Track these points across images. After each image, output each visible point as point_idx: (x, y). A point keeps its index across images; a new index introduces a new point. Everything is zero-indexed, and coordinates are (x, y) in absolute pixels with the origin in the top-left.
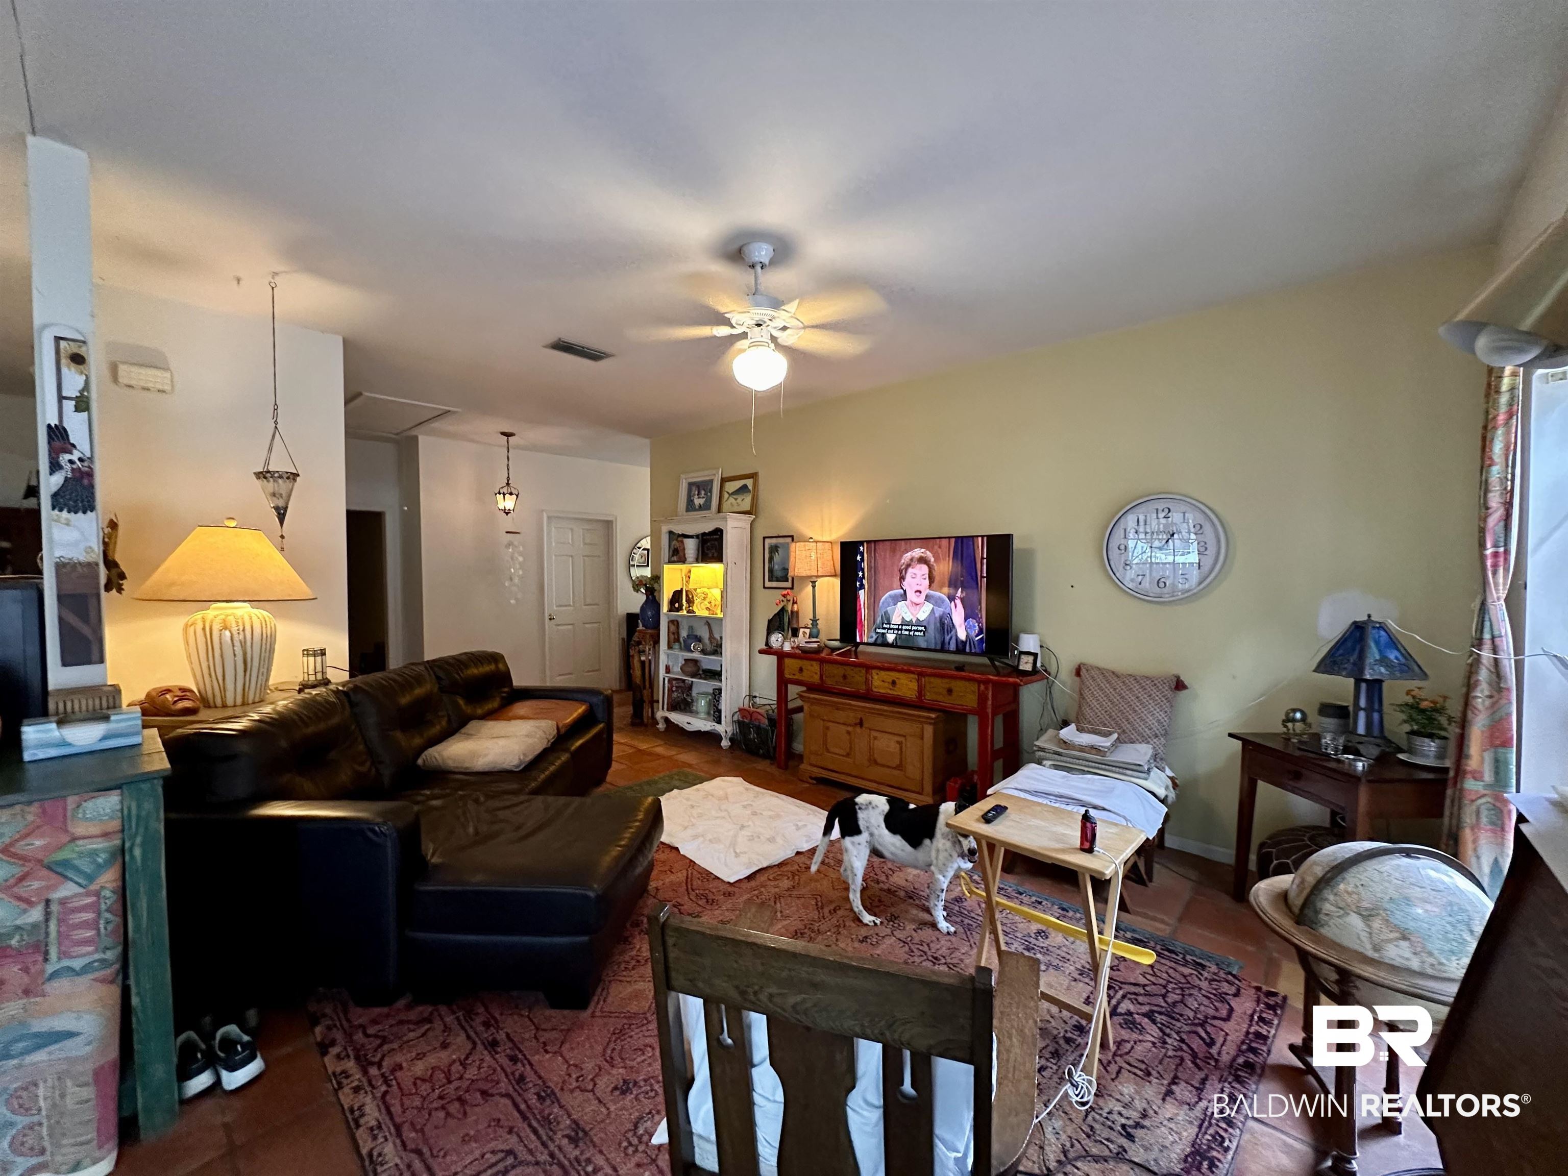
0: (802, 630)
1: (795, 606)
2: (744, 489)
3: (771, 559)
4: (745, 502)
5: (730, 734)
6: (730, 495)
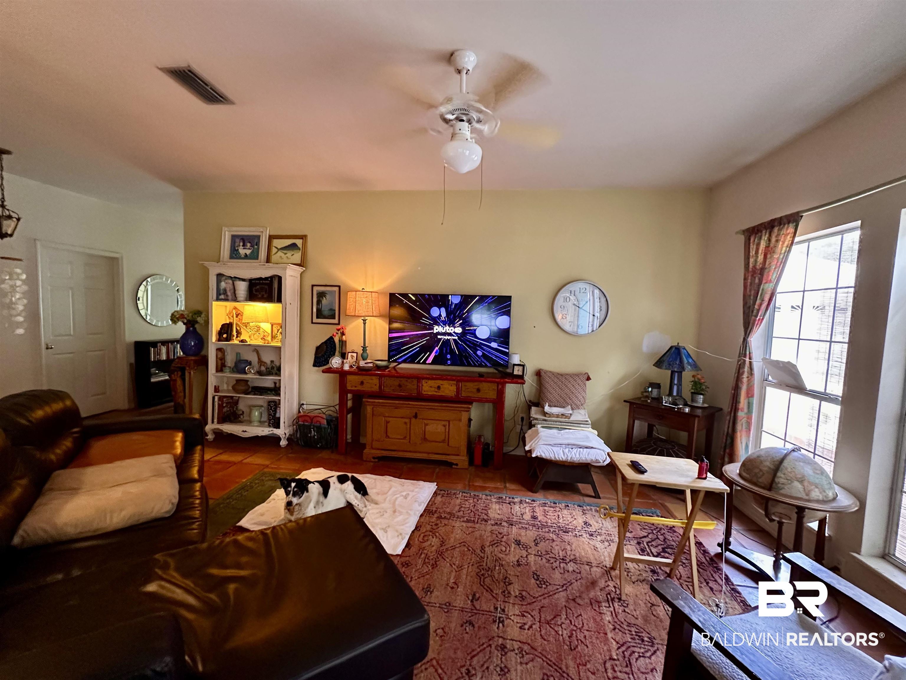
0: (350, 354)
1: (344, 337)
2: (294, 246)
3: (319, 302)
4: (297, 257)
5: (287, 435)
6: (279, 250)
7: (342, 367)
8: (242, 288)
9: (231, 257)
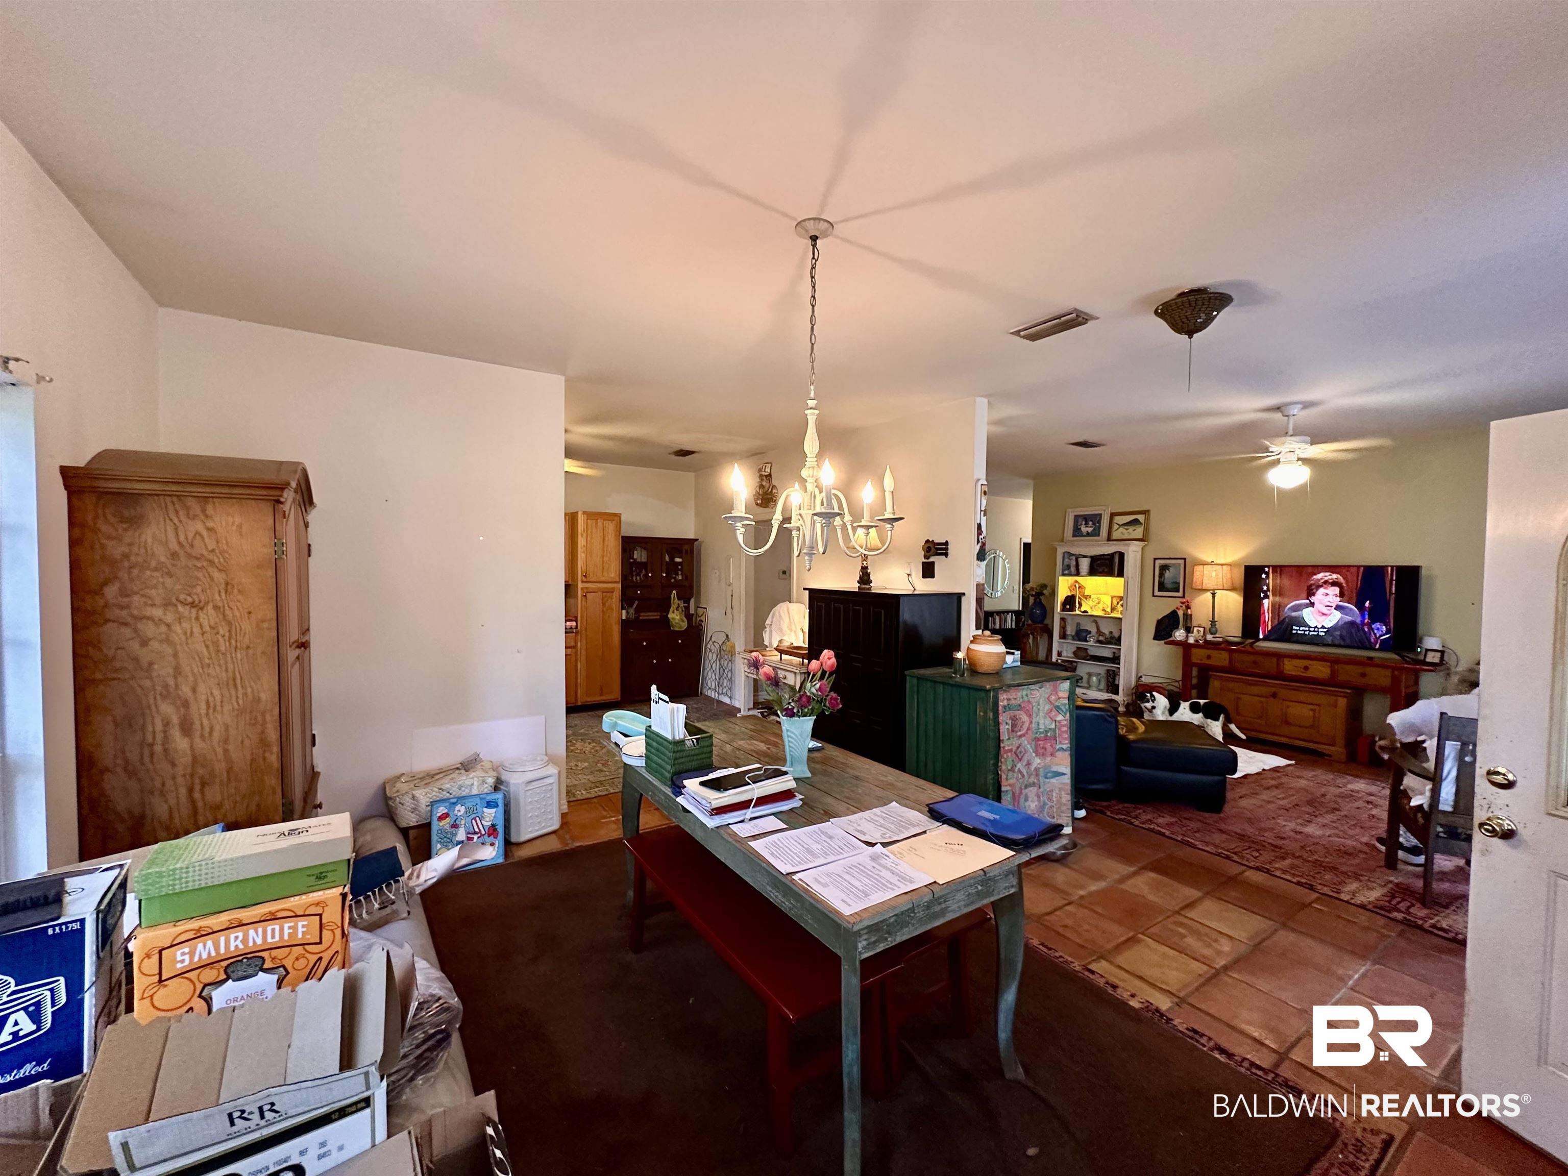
0: (1195, 629)
1: (1189, 610)
2: (1135, 522)
3: (1161, 575)
4: (1138, 532)
5: (1126, 702)
6: (1120, 526)
7: (1187, 641)
8: (1085, 564)
9: (1074, 536)
